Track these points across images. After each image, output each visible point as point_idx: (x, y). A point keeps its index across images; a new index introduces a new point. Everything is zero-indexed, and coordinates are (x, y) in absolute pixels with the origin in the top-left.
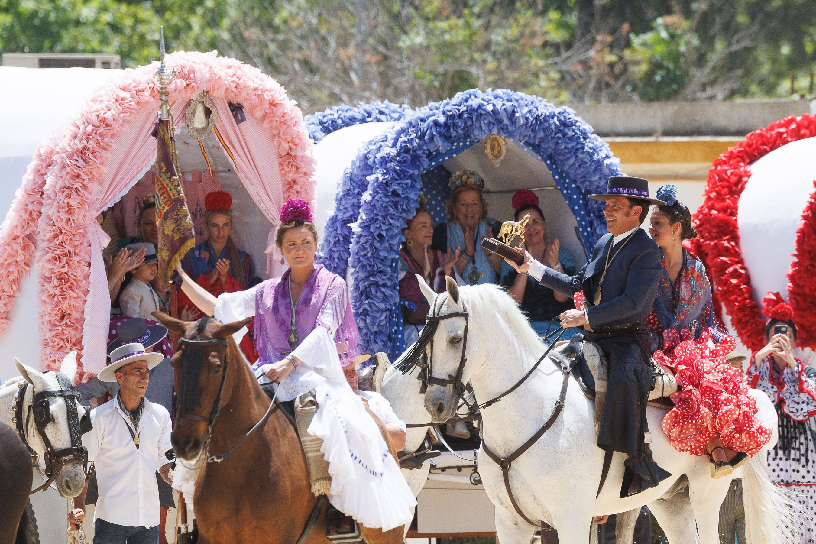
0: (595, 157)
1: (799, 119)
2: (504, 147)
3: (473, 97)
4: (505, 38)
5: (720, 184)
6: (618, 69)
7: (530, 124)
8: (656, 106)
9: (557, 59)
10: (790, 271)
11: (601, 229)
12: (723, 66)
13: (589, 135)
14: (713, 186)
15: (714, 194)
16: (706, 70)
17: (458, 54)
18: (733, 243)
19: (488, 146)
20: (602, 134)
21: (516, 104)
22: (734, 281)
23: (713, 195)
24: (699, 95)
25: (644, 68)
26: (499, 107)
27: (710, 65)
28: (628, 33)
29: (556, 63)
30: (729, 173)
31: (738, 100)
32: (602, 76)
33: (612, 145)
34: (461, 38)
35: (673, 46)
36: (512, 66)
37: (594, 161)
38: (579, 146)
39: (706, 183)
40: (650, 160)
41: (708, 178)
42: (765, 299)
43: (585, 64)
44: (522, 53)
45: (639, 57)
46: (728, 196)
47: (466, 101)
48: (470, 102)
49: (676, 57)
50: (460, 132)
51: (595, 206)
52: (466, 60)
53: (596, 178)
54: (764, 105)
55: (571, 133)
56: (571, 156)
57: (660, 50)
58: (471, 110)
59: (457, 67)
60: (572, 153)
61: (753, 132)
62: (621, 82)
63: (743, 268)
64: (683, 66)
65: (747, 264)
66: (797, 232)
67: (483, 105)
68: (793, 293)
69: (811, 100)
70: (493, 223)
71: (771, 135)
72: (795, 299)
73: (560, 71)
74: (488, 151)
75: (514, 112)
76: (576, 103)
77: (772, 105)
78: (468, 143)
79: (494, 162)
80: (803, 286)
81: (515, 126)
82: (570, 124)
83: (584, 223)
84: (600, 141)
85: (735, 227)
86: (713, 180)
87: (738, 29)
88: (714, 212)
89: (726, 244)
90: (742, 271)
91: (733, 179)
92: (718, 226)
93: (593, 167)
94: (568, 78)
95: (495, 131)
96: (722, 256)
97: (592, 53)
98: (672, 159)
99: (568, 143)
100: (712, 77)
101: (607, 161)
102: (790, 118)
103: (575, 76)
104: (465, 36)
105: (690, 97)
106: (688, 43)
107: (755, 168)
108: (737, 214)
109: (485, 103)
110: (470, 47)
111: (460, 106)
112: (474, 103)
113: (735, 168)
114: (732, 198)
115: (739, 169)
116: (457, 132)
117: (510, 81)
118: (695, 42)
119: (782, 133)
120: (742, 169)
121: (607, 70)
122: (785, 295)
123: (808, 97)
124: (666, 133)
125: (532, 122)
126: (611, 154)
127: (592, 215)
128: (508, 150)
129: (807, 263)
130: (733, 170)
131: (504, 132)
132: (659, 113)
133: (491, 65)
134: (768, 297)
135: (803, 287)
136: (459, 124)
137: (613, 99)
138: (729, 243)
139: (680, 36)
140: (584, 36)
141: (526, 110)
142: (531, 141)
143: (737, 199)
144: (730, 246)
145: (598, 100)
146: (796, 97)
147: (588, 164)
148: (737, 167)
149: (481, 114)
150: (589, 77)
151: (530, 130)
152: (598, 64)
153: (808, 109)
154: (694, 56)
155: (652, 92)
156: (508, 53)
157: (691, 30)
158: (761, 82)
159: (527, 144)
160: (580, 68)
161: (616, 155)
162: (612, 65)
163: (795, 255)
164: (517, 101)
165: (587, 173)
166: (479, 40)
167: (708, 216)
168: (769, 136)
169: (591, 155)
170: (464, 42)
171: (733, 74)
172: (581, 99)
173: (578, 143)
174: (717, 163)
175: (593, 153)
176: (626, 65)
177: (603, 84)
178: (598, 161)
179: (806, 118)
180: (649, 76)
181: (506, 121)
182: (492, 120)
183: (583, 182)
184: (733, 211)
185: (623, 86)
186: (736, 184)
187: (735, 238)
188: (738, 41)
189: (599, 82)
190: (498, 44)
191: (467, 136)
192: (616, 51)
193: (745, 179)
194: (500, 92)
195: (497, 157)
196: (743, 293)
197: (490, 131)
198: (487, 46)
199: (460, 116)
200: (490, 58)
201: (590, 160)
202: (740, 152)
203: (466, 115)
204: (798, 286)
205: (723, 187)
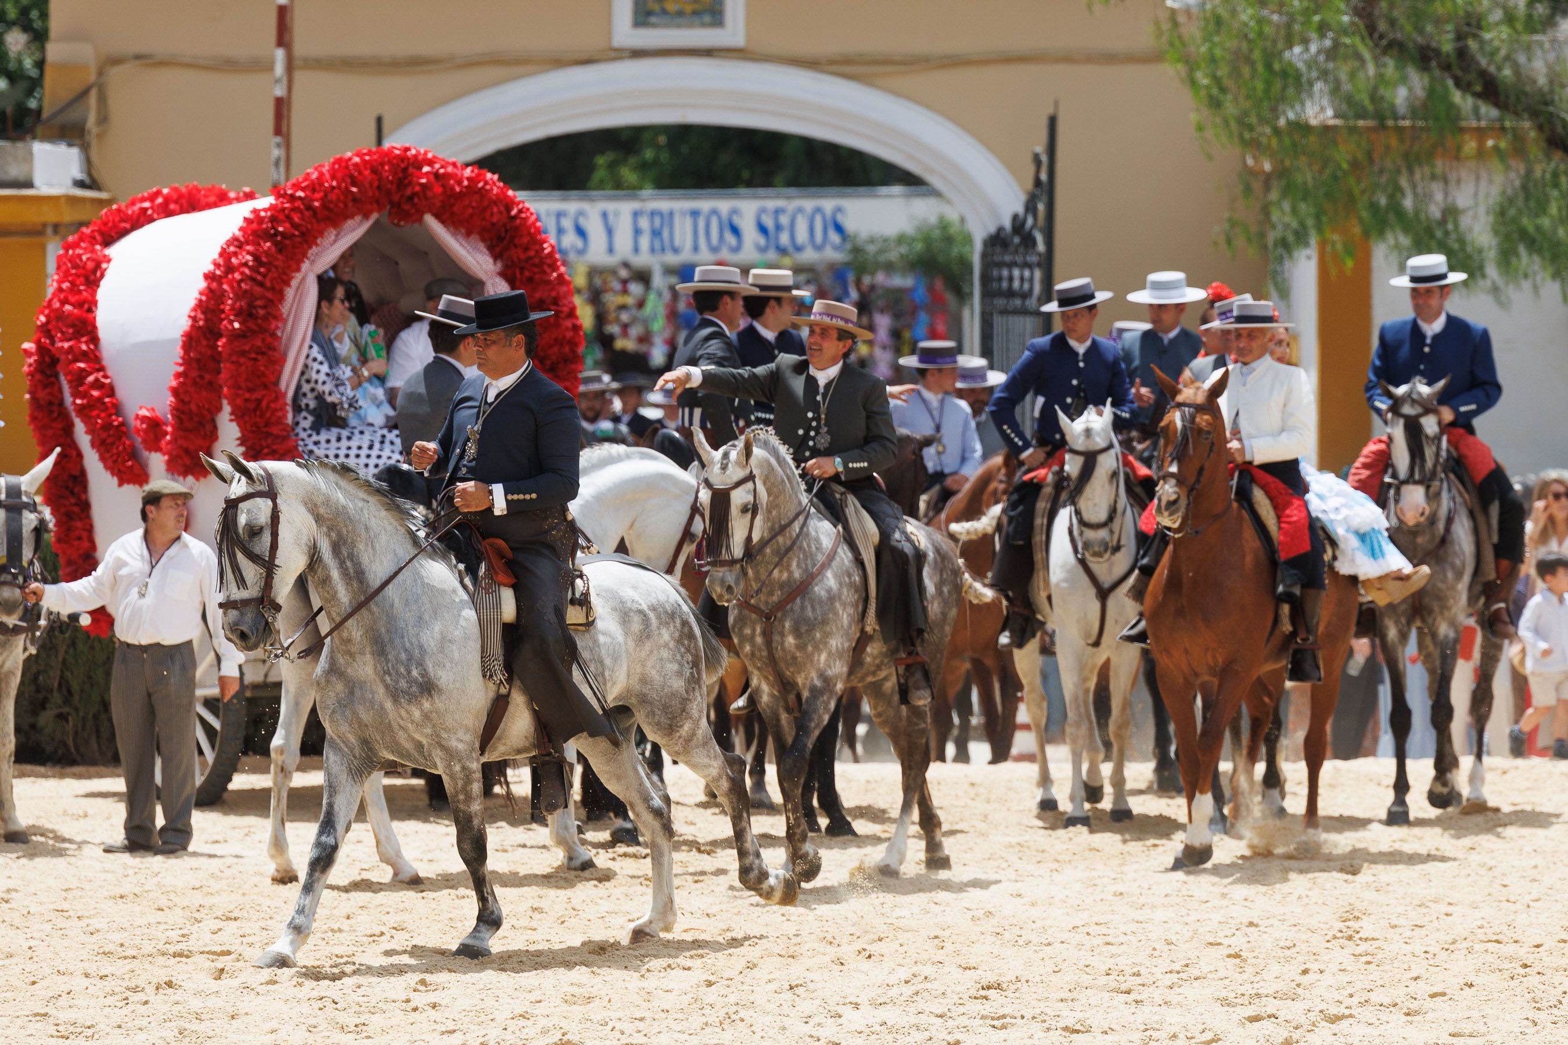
1: (165, 191)
5: (73, 271)
10: (174, 383)
14: (65, 275)
15: (67, 284)
18: (92, 346)
22: (95, 393)
23: (65, 285)
30: (84, 258)
39: (56, 271)
41: (56, 265)
42: (136, 415)
46: (84, 287)
63: (106, 377)
65: (109, 373)
68: (175, 410)
71: (133, 211)
72: (178, 417)
80: (189, 402)
85: (94, 328)
86: (64, 268)
88: (68, 308)
89: (84, 347)
90: (105, 381)
91: (90, 265)
92: (73, 325)
96: (80, 362)
102: (154, 190)
107: (112, 251)
108: (96, 310)
113: (90, 252)
114: (89, 290)
115: (95, 253)
119: (146, 209)
120: (99, 253)
122: (165, 413)
129: (194, 374)
130: (88, 255)
138: (88, 346)
143: (96, 291)
144: (89, 350)
148: (93, 251)
163: (179, 364)
167: (59, 311)
168: (130, 212)
174: (67, 247)
179: (175, 189)
184: (90, 305)
186: (94, 271)
187: (95, 339)
193: (104, 266)
196: (107, 409)
202: (93, 232)
204: (182, 401)
205: (77, 275)
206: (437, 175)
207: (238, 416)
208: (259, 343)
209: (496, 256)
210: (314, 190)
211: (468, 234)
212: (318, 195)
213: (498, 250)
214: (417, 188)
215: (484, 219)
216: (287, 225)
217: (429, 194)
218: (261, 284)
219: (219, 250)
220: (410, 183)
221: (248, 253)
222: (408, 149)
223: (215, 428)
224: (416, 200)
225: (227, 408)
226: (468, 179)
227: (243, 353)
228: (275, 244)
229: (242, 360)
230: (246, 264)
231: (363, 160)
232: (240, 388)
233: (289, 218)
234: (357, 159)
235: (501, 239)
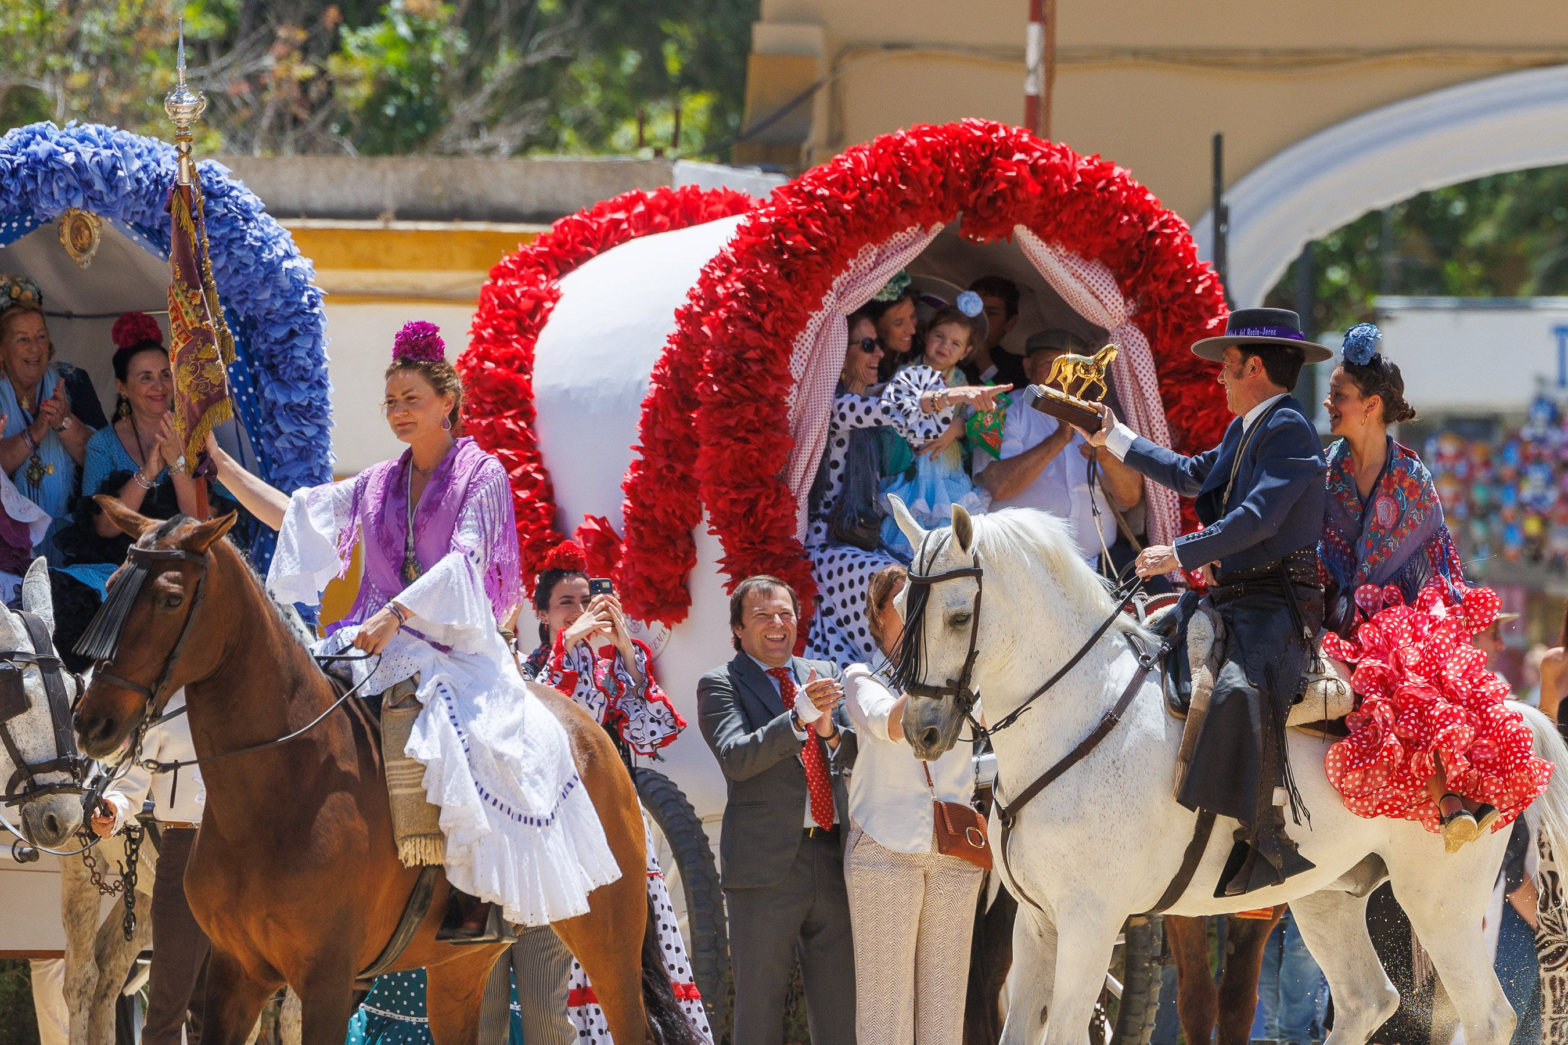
0: (266, 256)
1: (650, 195)
2: (96, 232)
3: (38, 137)
4: (106, 28)
5: (501, 312)
6: (314, 92)
7: (144, 192)
8: (385, 162)
9: (203, 71)
10: (629, 478)
11: (272, 391)
12: (512, 91)
13: (256, 214)
14: (486, 316)
15: (490, 330)
16: (480, 98)
17: (17, 55)
18: (522, 424)
19: (66, 230)
20: (279, 213)
21: (119, 154)
22: (522, 493)
23: (487, 333)
24: (466, 144)
25: (364, 91)
26: (86, 157)
27: (488, 88)
28: (337, 26)
29: (201, 79)
30: (518, 293)
31: (539, 157)
32: (286, 104)
33: (298, 235)
34: (23, 27)
35: (419, 53)
36: (118, 81)
37: (262, 264)
38: (236, 235)
39: (476, 310)
40: (373, 263)
41: (479, 300)
42: (580, 529)
43: (255, 80)
44: (135, 59)
45: (356, 71)
46: (515, 336)
47: (27, 144)
48: (33, 147)
49: (424, 72)
50: (13, 202)
51: (263, 347)
52: (32, 68)
53: (267, 295)
54: (588, 166)
55: (220, 210)
56: (220, 253)
57: (395, 57)
58: (35, 163)
59: (15, 80)
60: (222, 247)
61: (568, 218)
62: (321, 116)
63: (540, 470)
64: (438, 90)
65: (547, 464)
66: (643, 406)
67: (56, 153)
68: (632, 518)
69: (675, 161)
70: (70, 372)
71: (599, 224)
72: (636, 529)
73: (207, 93)
74: (66, 239)
75: (115, 168)
76: (236, 154)
77: (602, 168)
78: (28, 224)
79: (78, 259)
80: (653, 506)
81: (116, 195)
82: (219, 193)
83: (241, 378)
84: (275, 226)
85: (528, 394)
86: (487, 306)
87: (541, 22)
88: (489, 365)
89: (510, 425)
90: (540, 477)
91: (527, 304)
92: (496, 392)
93: (261, 275)
94: (223, 107)
95: (78, 202)
96: (501, 448)
97: (268, 61)
98: (414, 263)
99: (214, 228)
100: (490, 112)
101: (287, 264)
102: (634, 193)
103: (236, 102)
104: (30, 22)
105: (448, 148)
106: (447, 47)
107: (570, 284)
108: (532, 369)
109: (62, 150)
110: (39, 44)
111: (14, 154)
112: (41, 148)
113: (528, 285)
114: (523, 341)
115: (537, 286)
116: (7, 202)
117: (115, 110)
118: (462, 45)
119: (620, 222)
120: (542, 286)
121: (295, 93)
122: (618, 523)
123: (670, 153)
124: (403, 215)
125: (148, 187)
126: (295, 250)
127: (257, 363)
128: (102, 236)
129: (661, 463)
130: (526, 288)
131: (96, 206)
132: (391, 176)
133: (79, 78)
134: (585, 526)
135: (651, 507)
136: (12, 188)
137: (305, 147)
138: (515, 423)
139: (434, 34)
140: (254, 28)
141: (137, 164)
142: (146, 224)
143: (533, 342)
144: (517, 429)
145: (276, 148)
146: (647, 154)
147: (252, 269)
148: (533, 282)
149: (53, 170)
150: (262, 106)
151: (144, 202)
152: (280, 82)
153: (670, 175)
154: (456, 73)
155: (377, 135)
156: (110, 57)
157: (453, 22)
158: (581, 125)
159: (139, 227)
160: (245, 89)
161: (304, 254)
162: (304, 85)
163: (637, 448)
164: (121, 147)
165: (249, 285)
166: (59, 31)
167: (478, 370)
168: (595, 226)
169: (257, 252)
170: (31, 33)
171: (528, 107)
172: (246, 146)
173: (234, 229)
174: (499, 272)
175: (260, 248)
176: (330, 84)
177: (288, 120)
178: (271, 262)
179: (664, 194)
180: (373, 105)
181: (99, 185)
182: (74, 182)
183: (241, 303)
184: (525, 362)
185: (325, 125)
186: (532, 314)
187: (528, 414)
188: (541, 47)
189: (279, 115)
190: (92, 38)
191: (26, 209)
192: (313, 58)
193: (548, 305)
194: (91, 129)
195: (83, 250)
196: (539, 518)
197: (69, 202)
198: (72, 43)
199: (14, 172)
200: (77, 66)
201: (256, 261)
202: (540, 254)
203: (24, 172)
204: (643, 505)
205: (507, 318)
206: (1034, 167)
207: (723, 527)
208: (750, 415)
209: (1128, 294)
210: (844, 188)
211: (1086, 257)
212: (850, 196)
213: (1128, 282)
214: (1002, 185)
215: (1108, 233)
216: (799, 238)
217: (1020, 194)
218: (758, 327)
219: (699, 275)
220: (992, 176)
221: (739, 278)
222: (995, 129)
223: (692, 546)
224: (1000, 203)
225: (707, 515)
226: (1082, 172)
227: (726, 431)
228: (782, 266)
229: (725, 441)
230: (734, 296)
231: (922, 144)
232: (723, 484)
233: (803, 227)
234: (913, 142)
235: (1134, 267)
